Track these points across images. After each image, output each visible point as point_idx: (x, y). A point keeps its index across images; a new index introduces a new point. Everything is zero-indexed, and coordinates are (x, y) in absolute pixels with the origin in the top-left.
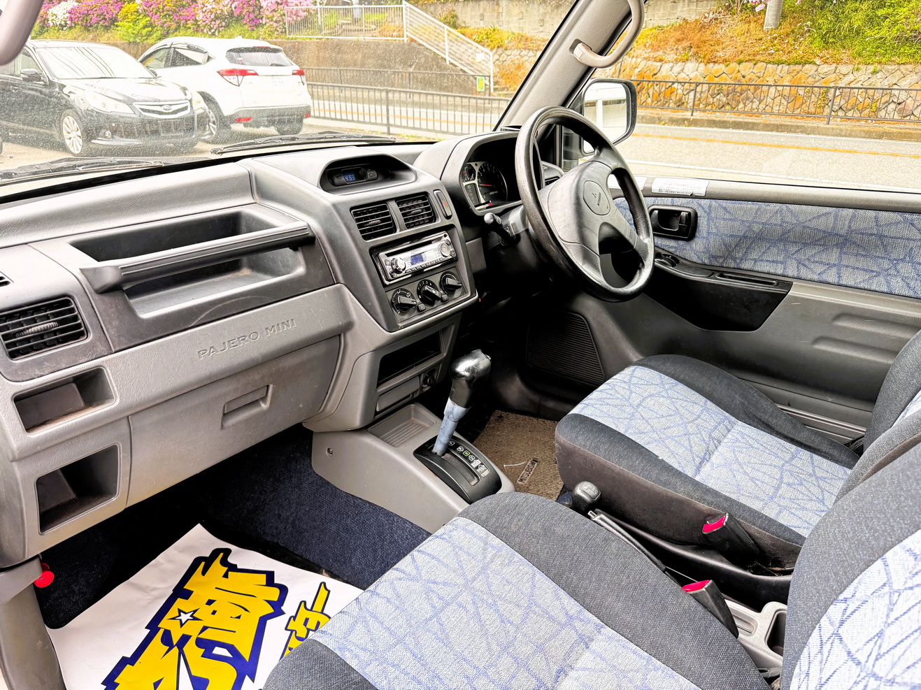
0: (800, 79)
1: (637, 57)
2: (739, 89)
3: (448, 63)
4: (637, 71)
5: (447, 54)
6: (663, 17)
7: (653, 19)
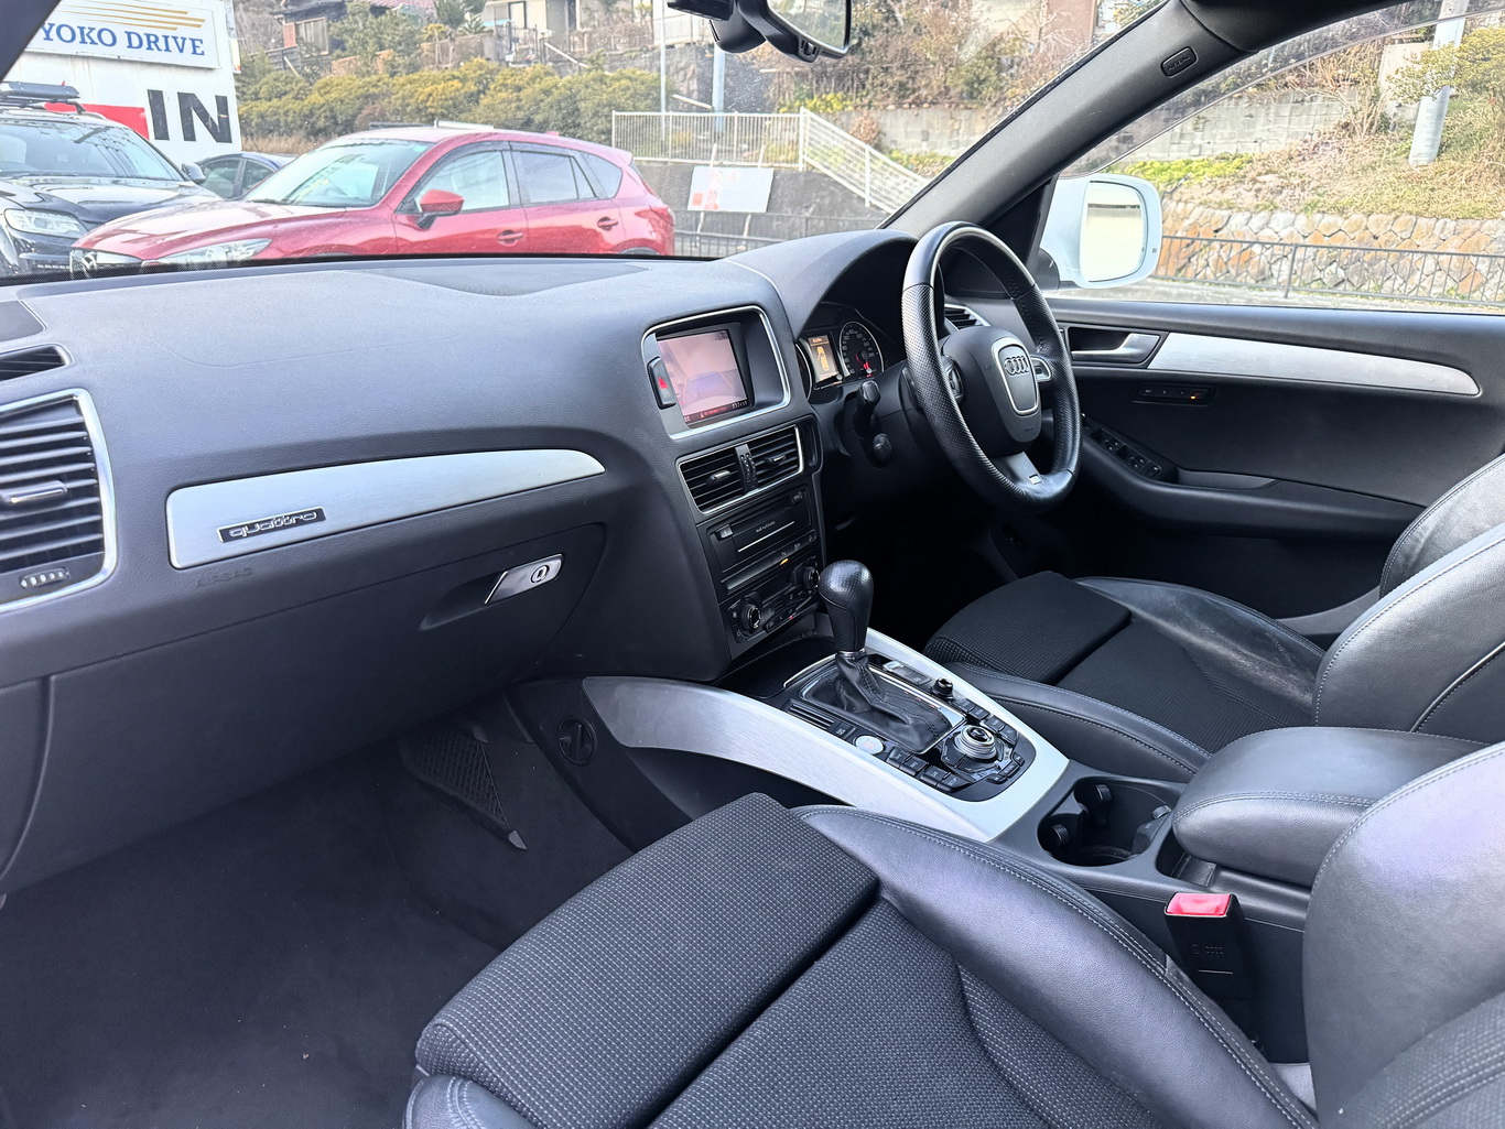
0: (1478, 243)
1: (1186, 202)
2: (1368, 257)
3: (867, 205)
4: (1186, 223)
5: (868, 191)
6: (1230, 138)
7: (1212, 142)
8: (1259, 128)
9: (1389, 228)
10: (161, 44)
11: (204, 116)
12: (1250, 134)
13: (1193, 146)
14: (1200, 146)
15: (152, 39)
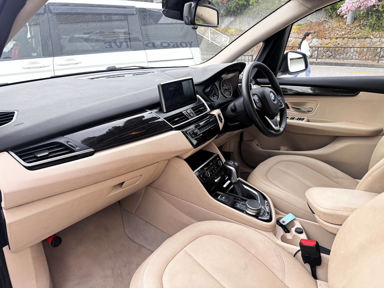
0: (364, 44)
2: (337, 49)
3: (210, 42)
4: (291, 43)
5: (210, 38)
8: (309, 17)
9: (342, 41)
12: (306, 19)
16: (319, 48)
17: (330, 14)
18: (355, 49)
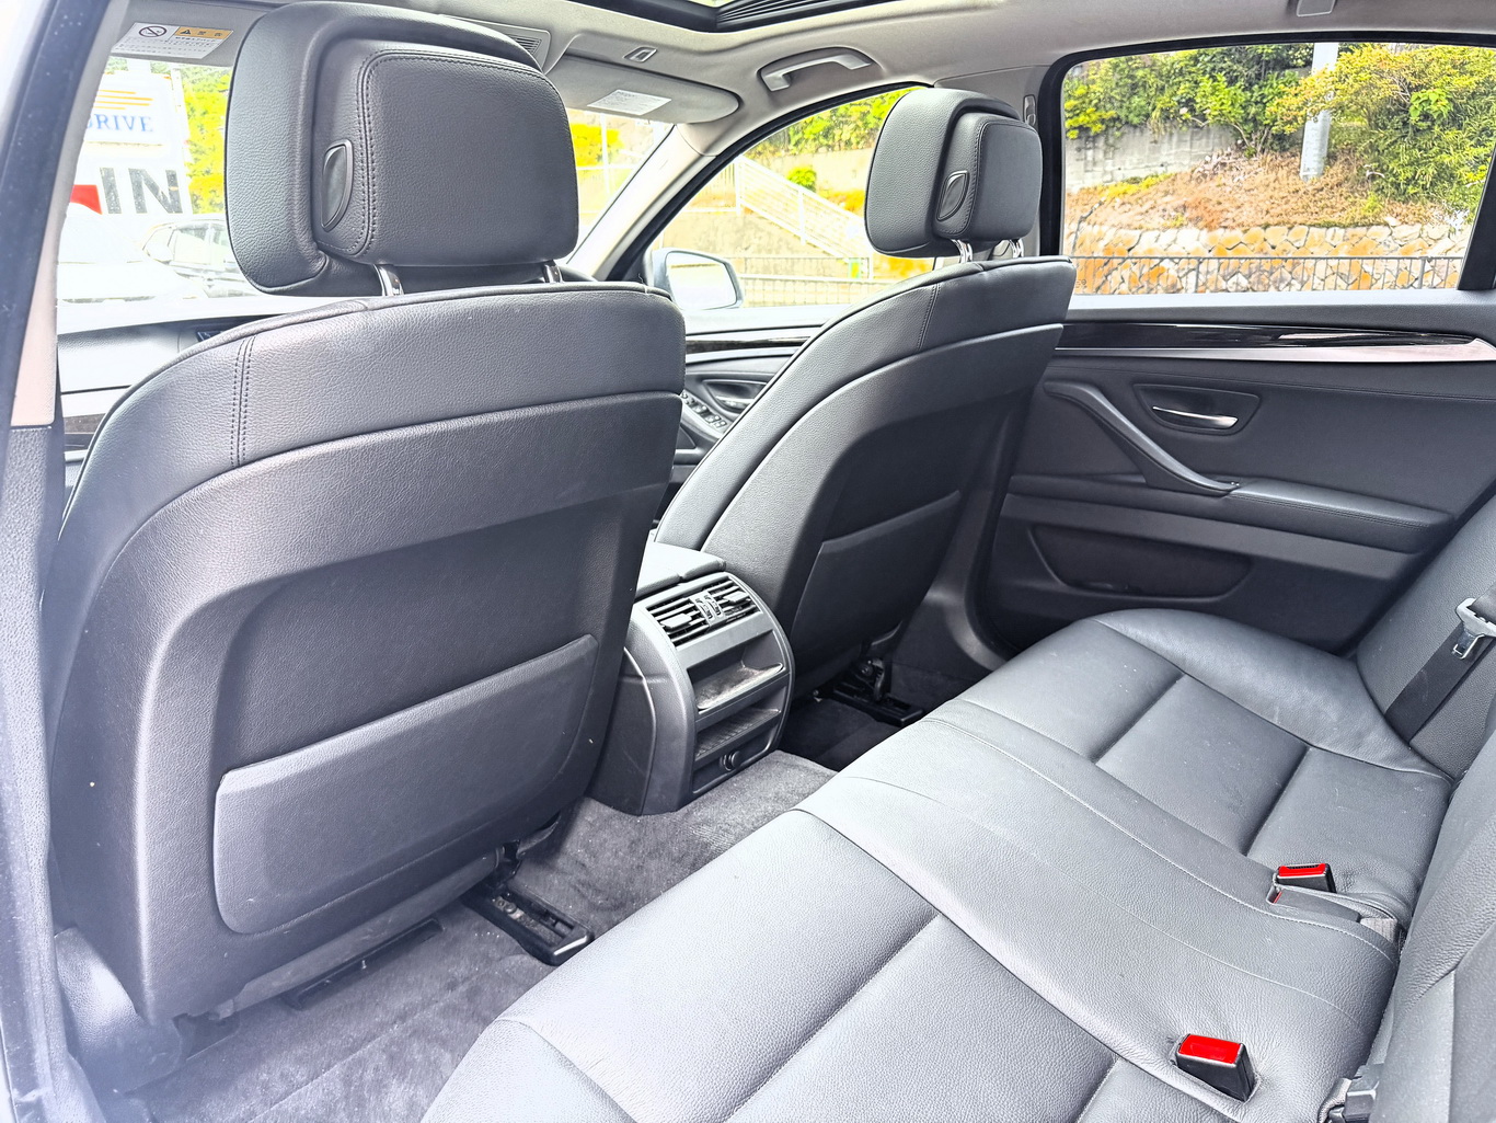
0: (1365, 247)
1: (1101, 224)
2: (1266, 265)
3: (803, 243)
5: (802, 229)
6: (1139, 163)
7: (1122, 167)
8: (1164, 153)
9: (1285, 237)
10: (111, 122)
11: (154, 188)
12: (1156, 159)
13: (1105, 172)
14: (1112, 173)
15: (102, 119)
16: (1200, 261)
17: (1239, 142)
18: (1333, 263)
